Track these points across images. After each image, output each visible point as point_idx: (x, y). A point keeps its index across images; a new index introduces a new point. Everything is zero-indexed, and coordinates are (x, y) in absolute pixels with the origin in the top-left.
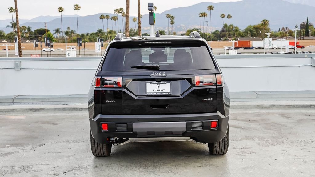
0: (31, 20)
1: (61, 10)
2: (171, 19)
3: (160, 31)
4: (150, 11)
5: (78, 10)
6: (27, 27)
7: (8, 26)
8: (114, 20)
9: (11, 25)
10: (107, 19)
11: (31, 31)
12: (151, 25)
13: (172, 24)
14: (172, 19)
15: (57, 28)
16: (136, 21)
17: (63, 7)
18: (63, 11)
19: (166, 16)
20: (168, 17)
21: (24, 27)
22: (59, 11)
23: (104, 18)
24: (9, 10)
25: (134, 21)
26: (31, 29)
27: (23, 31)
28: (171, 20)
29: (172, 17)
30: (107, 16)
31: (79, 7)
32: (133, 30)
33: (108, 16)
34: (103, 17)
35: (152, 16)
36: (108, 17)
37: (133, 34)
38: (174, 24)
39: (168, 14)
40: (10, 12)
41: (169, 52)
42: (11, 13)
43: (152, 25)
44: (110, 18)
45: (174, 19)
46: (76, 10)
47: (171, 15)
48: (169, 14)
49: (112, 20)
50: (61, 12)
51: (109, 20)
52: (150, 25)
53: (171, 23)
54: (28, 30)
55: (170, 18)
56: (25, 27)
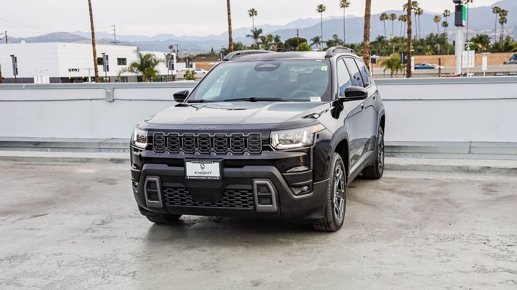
0: (286, 26)
1: (321, 9)
2: (500, 15)
3: (480, 35)
4: (458, 4)
5: (346, 7)
6: (274, 36)
7: (248, 36)
8: (403, 22)
9: (252, 34)
10: (393, 20)
11: (279, 42)
12: (458, 28)
13: (502, 23)
14: (503, 15)
15: (316, 37)
16: (439, 21)
17: (324, 5)
18: (324, 10)
19: (492, 10)
20: (495, 11)
21: (270, 36)
22: (319, 11)
23: (387, 18)
24: (249, 13)
25: (437, 22)
26: (280, 38)
27: (269, 42)
28: (500, 17)
29: (503, 11)
30: (392, 15)
31: (348, 4)
32: (435, 34)
33: (394, 14)
34: (385, 17)
35: (459, 12)
36: (394, 16)
37: (434, 42)
38: (506, 23)
39: (495, 7)
40: (251, 15)
41: (486, 69)
42: (252, 17)
43: (460, 27)
44: (397, 17)
45: (506, 15)
46: (343, 8)
47: (502, 9)
48: (497, 8)
49: (401, 21)
50: (321, 11)
51: (396, 20)
52: (456, 27)
53: (500, 22)
54: (275, 41)
55: (498, 14)
56: (272, 37)
